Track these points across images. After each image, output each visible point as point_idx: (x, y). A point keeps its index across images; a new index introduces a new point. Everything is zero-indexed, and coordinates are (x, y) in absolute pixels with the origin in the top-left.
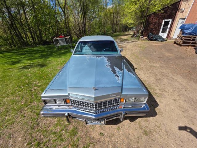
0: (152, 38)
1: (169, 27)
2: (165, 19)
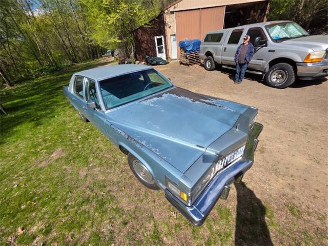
0: (152, 61)
1: (163, 45)
2: (156, 36)
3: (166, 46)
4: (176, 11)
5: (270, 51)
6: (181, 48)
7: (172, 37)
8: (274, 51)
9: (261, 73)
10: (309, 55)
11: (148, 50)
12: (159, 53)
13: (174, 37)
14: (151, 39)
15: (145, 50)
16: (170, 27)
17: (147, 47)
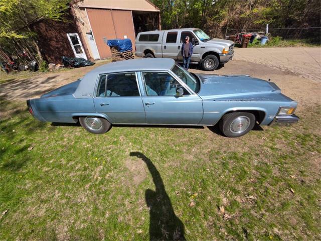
1: (80, 44)
2: (68, 33)
3: (83, 45)
4: (87, 8)
5: (201, 48)
6: (111, 47)
7: (87, 35)
8: (204, 48)
9: (197, 63)
10: (224, 49)
11: (61, 49)
12: (78, 53)
13: (91, 36)
14: (63, 37)
15: (57, 50)
16: (83, 24)
17: (59, 46)
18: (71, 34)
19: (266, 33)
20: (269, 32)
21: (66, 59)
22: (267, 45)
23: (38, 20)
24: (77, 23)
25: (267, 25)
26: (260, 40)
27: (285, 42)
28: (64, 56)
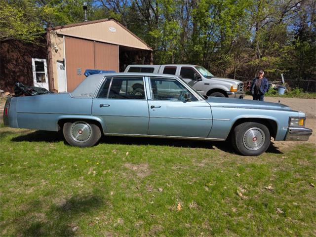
1: (46, 71)
2: (34, 58)
3: (48, 73)
4: (66, 36)
7: (58, 63)
8: (209, 84)
10: (232, 87)
11: (18, 74)
12: (38, 81)
13: (62, 65)
14: (26, 61)
15: (12, 74)
16: (56, 51)
17: (17, 70)
18: (37, 60)
19: (282, 83)
20: (285, 81)
21: (21, 86)
22: (286, 95)
23: (5, 39)
24: (49, 49)
25: (282, 75)
26: (277, 89)
27: (307, 94)
28: (20, 82)
